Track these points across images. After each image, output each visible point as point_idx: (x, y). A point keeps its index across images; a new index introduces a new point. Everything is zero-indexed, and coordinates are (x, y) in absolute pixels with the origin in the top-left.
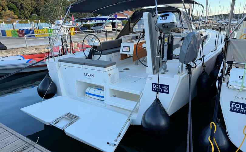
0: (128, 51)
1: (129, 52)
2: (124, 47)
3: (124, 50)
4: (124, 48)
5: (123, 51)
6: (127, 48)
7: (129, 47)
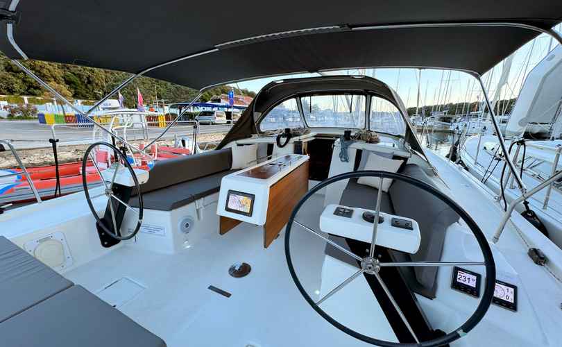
0: (248, 211)
1: (250, 214)
2: (231, 192)
3: (230, 206)
4: (232, 197)
5: (227, 209)
6: (241, 198)
7: (252, 197)
